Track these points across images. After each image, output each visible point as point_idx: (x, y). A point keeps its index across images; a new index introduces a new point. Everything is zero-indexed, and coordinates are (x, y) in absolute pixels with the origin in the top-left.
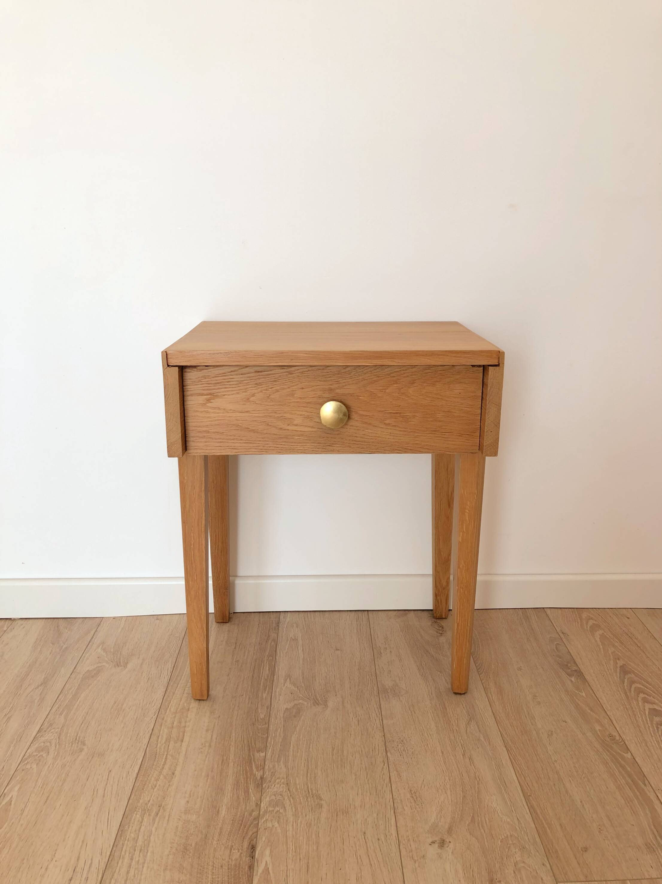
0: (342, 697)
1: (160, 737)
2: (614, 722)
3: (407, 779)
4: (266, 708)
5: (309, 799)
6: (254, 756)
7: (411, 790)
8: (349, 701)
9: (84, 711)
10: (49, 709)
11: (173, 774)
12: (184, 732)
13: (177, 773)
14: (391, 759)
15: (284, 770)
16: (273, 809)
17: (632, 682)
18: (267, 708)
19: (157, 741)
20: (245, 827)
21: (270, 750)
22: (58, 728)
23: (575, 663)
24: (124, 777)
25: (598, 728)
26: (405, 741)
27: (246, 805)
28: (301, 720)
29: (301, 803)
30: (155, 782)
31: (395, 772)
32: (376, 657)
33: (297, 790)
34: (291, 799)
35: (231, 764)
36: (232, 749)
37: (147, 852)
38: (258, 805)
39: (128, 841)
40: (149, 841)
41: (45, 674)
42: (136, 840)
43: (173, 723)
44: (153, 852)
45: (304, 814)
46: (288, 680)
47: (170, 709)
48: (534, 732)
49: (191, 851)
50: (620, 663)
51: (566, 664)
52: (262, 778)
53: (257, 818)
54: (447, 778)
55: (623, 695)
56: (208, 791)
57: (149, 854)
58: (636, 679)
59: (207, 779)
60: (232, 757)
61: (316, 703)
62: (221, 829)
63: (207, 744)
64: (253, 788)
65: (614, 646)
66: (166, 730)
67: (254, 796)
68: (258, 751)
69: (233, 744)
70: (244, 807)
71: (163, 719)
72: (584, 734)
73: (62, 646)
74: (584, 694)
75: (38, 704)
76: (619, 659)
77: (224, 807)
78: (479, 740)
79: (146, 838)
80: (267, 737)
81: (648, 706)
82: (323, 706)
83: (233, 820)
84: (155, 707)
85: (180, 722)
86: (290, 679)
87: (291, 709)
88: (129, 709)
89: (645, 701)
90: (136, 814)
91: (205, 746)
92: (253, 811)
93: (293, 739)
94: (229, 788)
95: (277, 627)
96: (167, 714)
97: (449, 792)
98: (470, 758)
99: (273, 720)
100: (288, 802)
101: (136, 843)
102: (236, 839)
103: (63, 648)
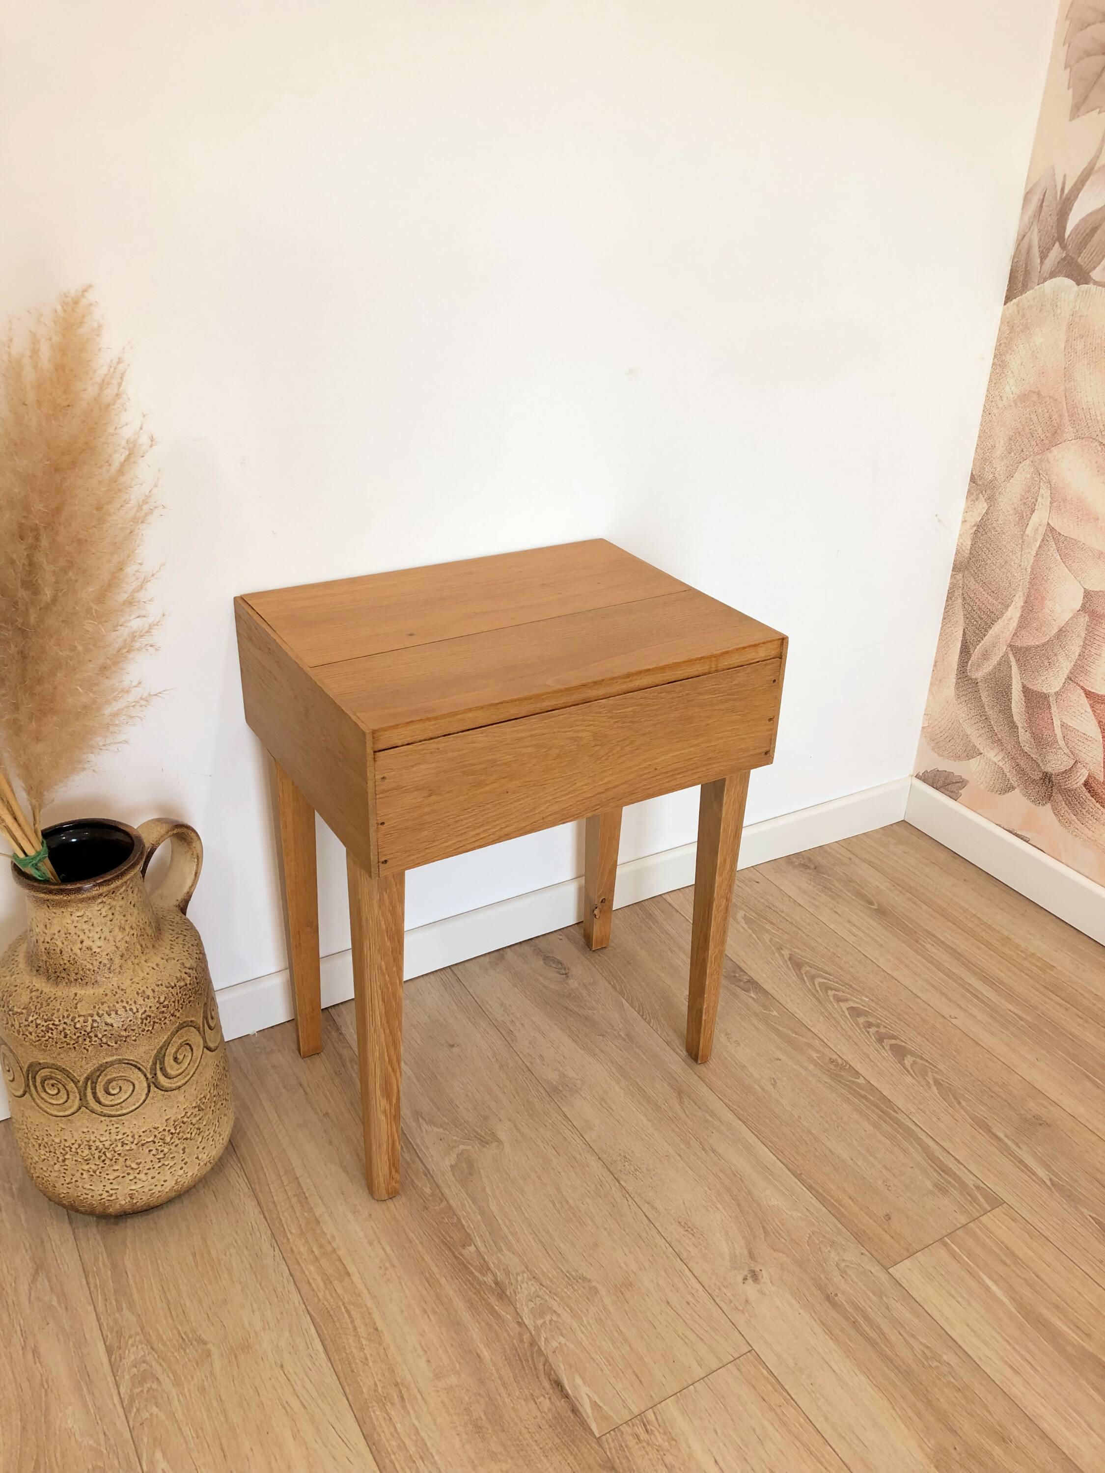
0: (510, 1120)
1: (311, 1281)
2: (826, 1041)
3: (666, 1209)
4: (424, 1176)
5: (576, 1287)
6: (462, 1255)
7: (679, 1222)
8: (523, 1124)
9: (155, 1289)
10: (90, 1308)
11: (376, 1329)
12: (340, 1259)
13: (380, 1325)
14: (630, 1188)
15: (515, 1259)
16: (542, 1321)
17: (812, 978)
18: (426, 1176)
19: (313, 1290)
20: (527, 1361)
21: (477, 1237)
22: (137, 1334)
23: (740, 968)
24: (310, 1366)
25: (815, 1055)
26: (627, 1156)
27: (506, 1330)
28: (483, 1176)
29: (569, 1297)
30: (362, 1354)
31: (646, 1205)
32: (510, 1041)
33: (551, 1281)
34: (555, 1297)
35: (443, 1281)
36: (427, 1258)
37: (433, 1456)
38: (521, 1324)
39: (394, 1454)
40: (423, 1440)
41: (26, 1251)
42: (403, 1447)
43: (313, 1252)
44: (439, 1453)
45: (584, 1310)
46: (420, 1119)
47: (289, 1230)
48: (756, 1087)
49: (487, 1426)
50: (786, 953)
51: (733, 974)
52: (497, 1283)
53: (533, 1343)
54: (706, 1188)
55: (814, 1000)
56: (442, 1333)
57: (436, 1458)
58: (813, 971)
59: (429, 1317)
60: (435, 1270)
61: (484, 1143)
62: (501, 1378)
63: (388, 1265)
64: (497, 1303)
65: (767, 931)
66: (312, 1268)
67: (507, 1313)
68: (464, 1246)
69: (420, 1248)
70: (505, 1334)
71: (292, 1251)
72: (806, 1069)
73: (11, 1189)
74: (775, 1013)
75: (63, 1306)
76: (781, 949)
77: (481, 1346)
78: (707, 1121)
79: (414, 1438)
80: (459, 1220)
81: (844, 1006)
82: (496, 1143)
83: (506, 1359)
84: (263, 1236)
85: (321, 1246)
86: (422, 1117)
87: (457, 1164)
88: (225, 1255)
89: (839, 1000)
90: (374, 1412)
91: (386, 1269)
92: (520, 1334)
93: (494, 1209)
94: (466, 1316)
95: (341, 1037)
96: (291, 1240)
97: (719, 1205)
98: (714, 1151)
99: (446, 1191)
100: (553, 1302)
101: (407, 1451)
102: (530, 1383)
103: (14, 1189)
